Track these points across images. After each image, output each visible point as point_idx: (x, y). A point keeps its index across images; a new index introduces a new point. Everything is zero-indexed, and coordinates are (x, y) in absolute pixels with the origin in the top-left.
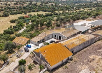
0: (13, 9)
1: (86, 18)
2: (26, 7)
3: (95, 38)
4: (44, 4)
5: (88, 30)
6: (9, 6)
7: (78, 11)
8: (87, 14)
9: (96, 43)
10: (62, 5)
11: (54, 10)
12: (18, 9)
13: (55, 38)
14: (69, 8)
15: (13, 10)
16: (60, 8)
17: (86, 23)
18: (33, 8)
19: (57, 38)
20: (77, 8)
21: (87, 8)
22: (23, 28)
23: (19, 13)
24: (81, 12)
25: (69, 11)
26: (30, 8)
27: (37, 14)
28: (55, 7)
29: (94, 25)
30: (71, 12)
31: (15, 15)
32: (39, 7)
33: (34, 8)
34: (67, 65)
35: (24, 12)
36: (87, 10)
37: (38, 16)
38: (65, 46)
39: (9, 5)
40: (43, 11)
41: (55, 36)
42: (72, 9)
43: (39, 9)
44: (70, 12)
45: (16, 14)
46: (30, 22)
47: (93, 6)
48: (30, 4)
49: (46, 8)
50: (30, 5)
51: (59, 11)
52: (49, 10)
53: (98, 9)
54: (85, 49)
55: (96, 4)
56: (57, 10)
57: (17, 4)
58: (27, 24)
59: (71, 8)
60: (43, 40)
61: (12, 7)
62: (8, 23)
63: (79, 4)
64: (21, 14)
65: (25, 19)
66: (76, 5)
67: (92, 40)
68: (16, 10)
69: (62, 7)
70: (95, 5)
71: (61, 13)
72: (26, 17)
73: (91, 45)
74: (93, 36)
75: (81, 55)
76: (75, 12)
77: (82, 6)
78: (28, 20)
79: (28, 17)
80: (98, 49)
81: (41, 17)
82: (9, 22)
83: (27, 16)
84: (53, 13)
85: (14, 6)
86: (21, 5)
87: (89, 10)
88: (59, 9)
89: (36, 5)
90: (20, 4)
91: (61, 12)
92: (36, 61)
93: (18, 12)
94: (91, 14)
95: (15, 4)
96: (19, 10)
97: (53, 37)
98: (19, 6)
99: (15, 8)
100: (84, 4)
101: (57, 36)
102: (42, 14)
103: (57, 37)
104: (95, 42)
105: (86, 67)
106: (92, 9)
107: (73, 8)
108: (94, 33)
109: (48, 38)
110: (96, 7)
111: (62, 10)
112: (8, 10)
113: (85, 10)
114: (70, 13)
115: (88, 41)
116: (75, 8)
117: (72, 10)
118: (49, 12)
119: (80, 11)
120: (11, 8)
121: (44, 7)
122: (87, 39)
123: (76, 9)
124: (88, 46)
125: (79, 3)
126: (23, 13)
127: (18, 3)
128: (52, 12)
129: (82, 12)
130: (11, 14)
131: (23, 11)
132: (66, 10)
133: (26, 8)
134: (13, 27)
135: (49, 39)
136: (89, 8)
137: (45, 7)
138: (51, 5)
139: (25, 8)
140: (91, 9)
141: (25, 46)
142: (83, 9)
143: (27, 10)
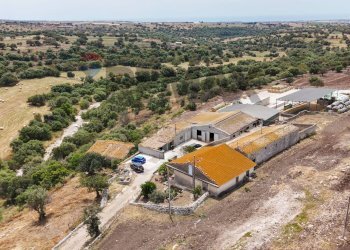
0: (27, 60)
1: (265, 84)
2: (70, 52)
3: (297, 131)
4: (126, 43)
5: (277, 115)
6: (13, 50)
7: (235, 61)
8: (267, 73)
9: (302, 143)
10: (184, 43)
11: (162, 61)
12: (43, 62)
13: (200, 140)
14: (207, 54)
15: (27, 63)
16: (180, 54)
17: (268, 99)
18: (92, 57)
19: (203, 138)
20: (231, 53)
21: (261, 51)
22: (75, 120)
23: (48, 75)
24: (245, 66)
25: (207, 61)
26: (83, 54)
27: (111, 75)
28: (162, 51)
29: (290, 102)
30: (215, 65)
31: (37, 80)
32: (113, 52)
33: (97, 57)
34: (247, 186)
35: (65, 70)
36: (262, 59)
37: (113, 80)
38: (237, 150)
39: (13, 47)
40: (126, 64)
41: (199, 133)
42: (217, 57)
43: (112, 58)
44: (211, 66)
45: (40, 77)
46: (91, 101)
47: (279, 46)
48: (82, 43)
49: (132, 54)
50: (82, 47)
51: (176, 65)
52: (144, 61)
53: (296, 55)
54: (279, 156)
55: (286, 38)
56: (170, 61)
57: (39, 44)
58: (82, 108)
59: (214, 52)
60: (171, 143)
61: (25, 53)
62: (21, 106)
63: (236, 39)
64: (58, 76)
65: (73, 93)
66: (225, 41)
67: (292, 135)
68: (35, 63)
69: (184, 51)
70: (286, 43)
71: (183, 71)
72: (76, 86)
73: (290, 147)
74: (293, 128)
75: (273, 168)
76: (229, 66)
77: (246, 46)
78: (83, 94)
79: (81, 86)
80: (307, 155)
81: (124, 83)
82: (25, 105)
83: (80, 83)
84: (159, 71)
85: (29, 51)
86: (52, 47)
87: (268, 59)
88: (177, 57)
89: (99, 45)
90: (47, 42)
91: (185, 66)
92: (176, 185)
93: (45, 69)
94: (278, 72)
95: (29, 43)
96: (48, 63)
97: (192, 137)
98: (45, 52)
99: (33, 59)
100: (253, 40)
101: (203, 133)
102: (126, 75)
103: (203, 136)
104: (299, 142)
105: (287, 186)
106: (276, 55)
107: (219, 52)
108: (293, 122)
109: (181, 138)
110: (289, 49)
111: (186, 59)
112: (11, 65)
113: (257, 59)
114: (213, 69)
115: (284, 138)
116: (225, 52)
117: (217, 60)
118: (146, 66)
119: (243, 63)
120: (20, 59)
121: (128, 52)
122: (281, 134)
123: (229, 56)
124: (284, 150)
125: (234, 35)
126: (64, 74)
127: (41, 41)
128: (157, 67)
129: (247, 64)
130: (22, 77)
131: (62, 65)
132: (199, 59)
133: (71, 57)
134: (43, 119)
135: (184, 142)
136: (268, 53)
137: (132, 51)
138: (149, 45)
139: (64, 56)
140: (274, 56)
141: (130, 161)
142: (251, 54)
143: (74, 63)
